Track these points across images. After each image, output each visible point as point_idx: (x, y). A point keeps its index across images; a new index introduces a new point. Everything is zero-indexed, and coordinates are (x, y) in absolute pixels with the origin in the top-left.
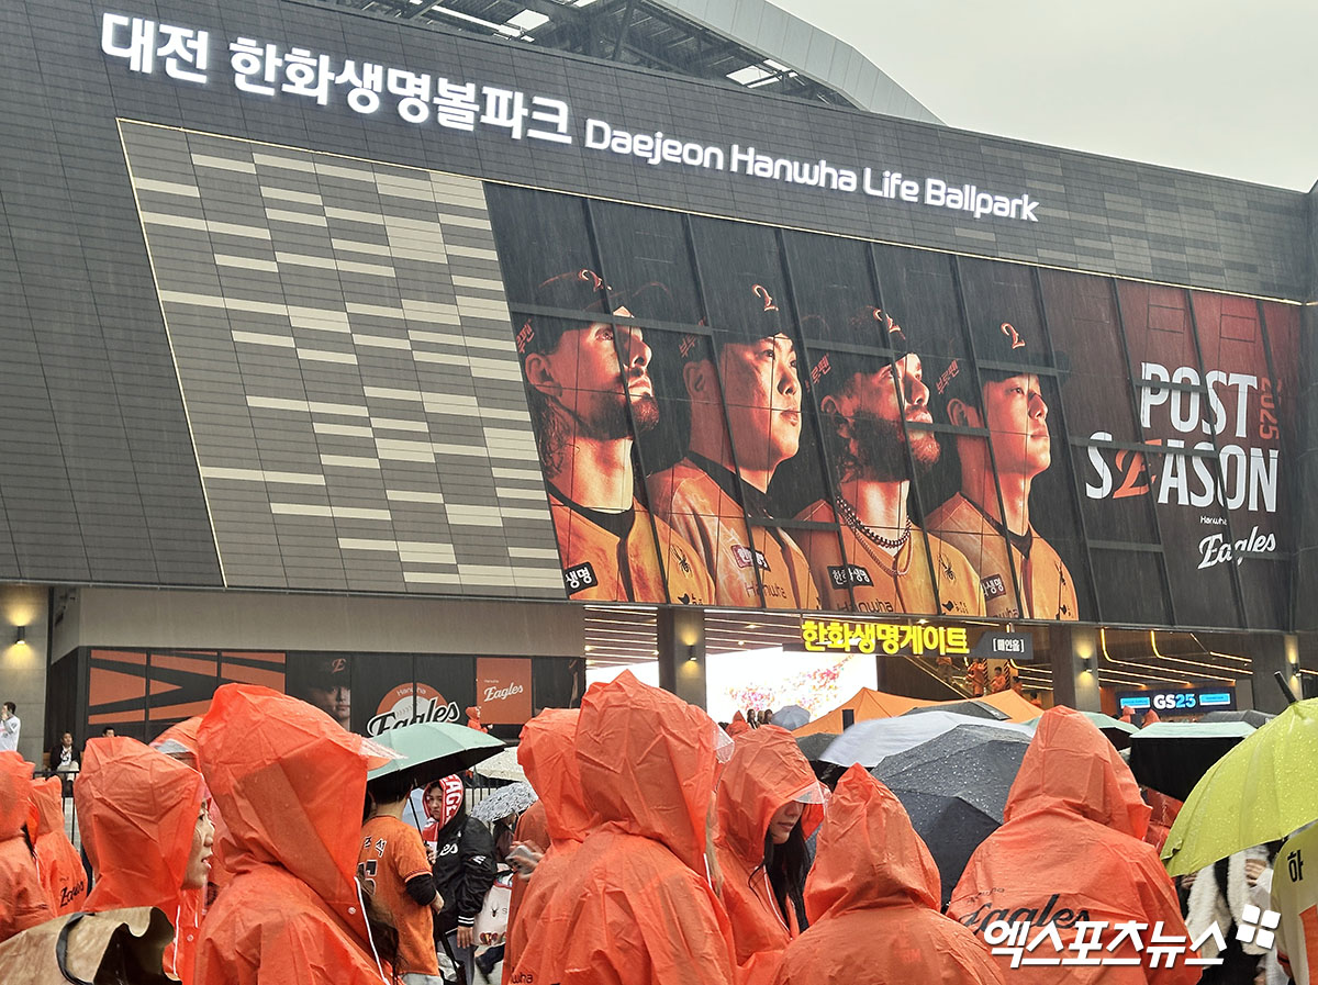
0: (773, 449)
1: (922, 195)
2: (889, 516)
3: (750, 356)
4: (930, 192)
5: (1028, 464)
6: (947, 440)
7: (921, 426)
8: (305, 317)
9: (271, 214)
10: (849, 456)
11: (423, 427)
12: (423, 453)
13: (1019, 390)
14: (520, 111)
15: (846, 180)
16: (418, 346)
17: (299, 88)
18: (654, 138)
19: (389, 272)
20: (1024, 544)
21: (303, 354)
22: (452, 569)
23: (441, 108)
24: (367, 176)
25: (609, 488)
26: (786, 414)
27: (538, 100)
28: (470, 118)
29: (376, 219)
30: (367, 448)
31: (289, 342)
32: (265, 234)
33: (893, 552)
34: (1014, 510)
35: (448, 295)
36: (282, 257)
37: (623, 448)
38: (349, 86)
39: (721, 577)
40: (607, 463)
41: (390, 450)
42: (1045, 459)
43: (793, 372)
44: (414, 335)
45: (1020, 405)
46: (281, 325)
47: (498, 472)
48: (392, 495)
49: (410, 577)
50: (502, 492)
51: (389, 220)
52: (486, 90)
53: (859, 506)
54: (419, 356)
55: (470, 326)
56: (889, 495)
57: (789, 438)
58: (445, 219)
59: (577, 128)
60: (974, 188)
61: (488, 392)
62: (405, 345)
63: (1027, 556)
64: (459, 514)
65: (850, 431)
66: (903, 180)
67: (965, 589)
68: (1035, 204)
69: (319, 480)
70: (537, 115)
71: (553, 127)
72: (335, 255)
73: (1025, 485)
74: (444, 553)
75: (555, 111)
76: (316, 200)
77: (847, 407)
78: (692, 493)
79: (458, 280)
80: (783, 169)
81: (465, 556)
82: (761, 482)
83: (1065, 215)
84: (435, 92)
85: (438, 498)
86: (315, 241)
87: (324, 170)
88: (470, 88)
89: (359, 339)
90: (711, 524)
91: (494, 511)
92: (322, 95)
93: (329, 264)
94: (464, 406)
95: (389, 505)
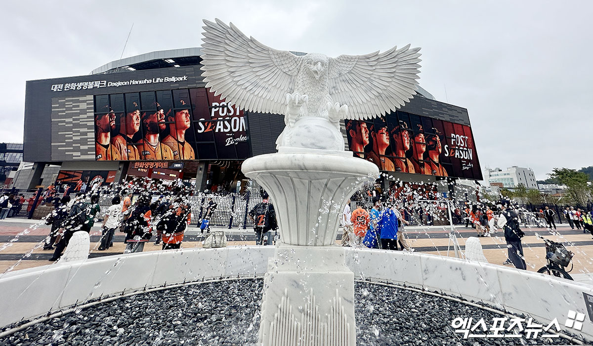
0: (134, 130)
1: (164, 81)
2: (155, 141)
3: (132, 115)
4: (165, 79)
5: (185, 127)
6: (168, 125)
7: (163, 123)
8: (67, 120)
9: (66, 106)
10: (148, 130)
12: (78, 138)
13: (184, 113)
14: (99, 83)
15: (149, 81)
17: (72, 88)
20: (183, 144)
22: (80, 156)
23: (88, 86)
25: (106, 140)
26: (137, 124)
27: (102, 81)
28: (92, 86)
29: (78, 104)
30: (71, 138)
33: (155, 148)
34: (181, 137)
36: (66, 112)
37: (109, 134)
38: (78, 86)
39: (122, 155)
40: (106, 136)
41: (75, 138)
42: (189, 126)
43: (139, 116)
45: (184, 115)
46: (64, 122)
47: (88, 140)
48: (74, 145)
49: (74, 158)
51: (80, 104)
52: (95, 82)
53: (149, 139)
55: (88, 117)
56: (155, 136)
57: (137, 128)
58: (87, 102)
59: (107, 84)
60: (174, 77)
61: (89, 127)
62: (79, 122)
63: (183, 146)
64: (82, 147)
65: (149, 126)
66: (160, 79)
67: (169, 153)
68: (186, 77)
69: (65, 144)
70: (101, 84)
71: (103, 85)
72: (73, 110)
73: (184, 132)
74: (79, 154)
75: (104, 82)
76: (72, 103)
77: (148, 121)
78: (120, 140)
79: (88, 111)
80: (139, 82)
81: (82, 154)
82: (131, 137)
84: (88, 84)
85: (79, 145)
86: (70, 109)
87: (73, 99)
88: (93, 82)
89: (73, 122)
90: (122, 145)
91: (87, 146)
92: (74, 89)
93: (71, 112)
94: (86, 130)
95: (73, 147)
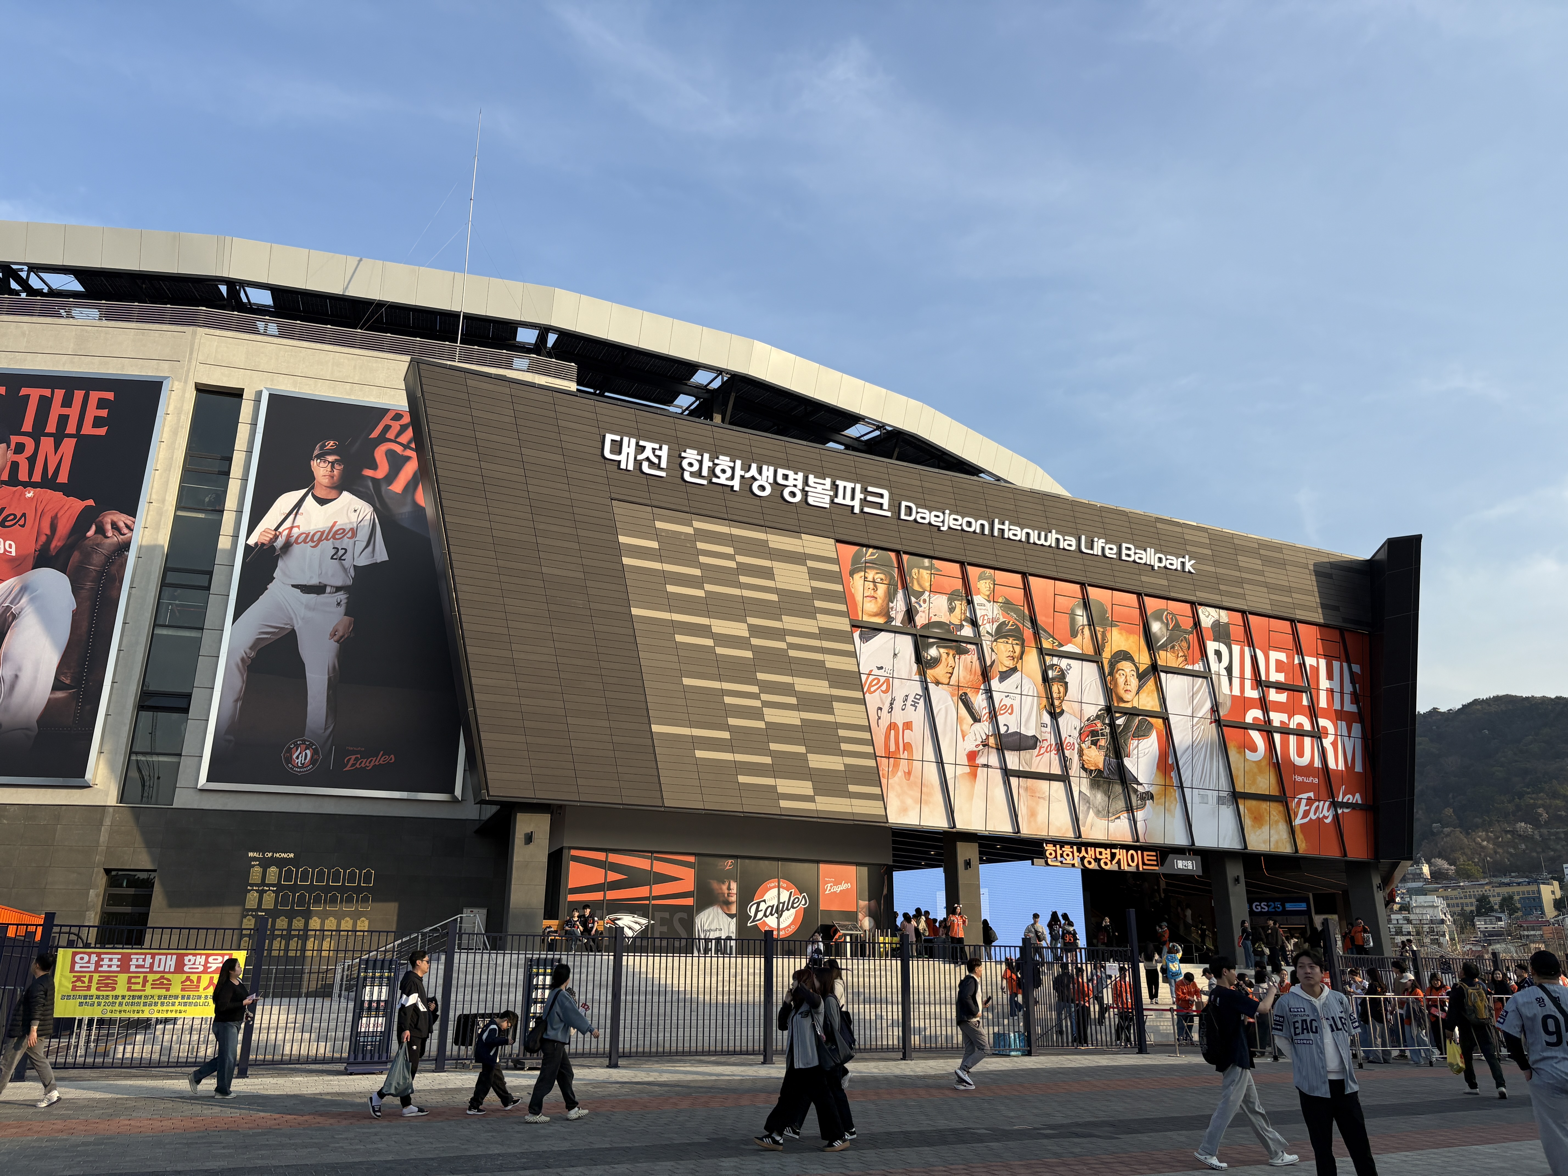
1: (1119, 553)
8: (720, 626)
9: (702, 559)
11: (793, 700)
12: (793, 718)
14: (859, 496)
15: (1069, 543)
16: (792, 646)
17: (722, 480)
18: (944, 513)
19: (774, 597)
21: (719, 650)
22: (810, 799)
23: (809, 494)
24: (761, 536)
27: (870, 489)
28: (827, 499)
29: (766, 563)
30: (757, 714)
31: (709, 642)
32: (697, 572)
35: (812, 613)
36: (708, 587)
38: (754, 479)
41: (773, 716)
44: (789, 639)
46: (705, 631)
47: (842, 733)
48: (773, 746)
49: (784, 804)
50: (844, 747)
51: (776, 565)
52: (838, 482)
54: (792, 653)
55: (825, 634)
58: (810, 563)
59: (895, 507)
60: (1153, 550)
61: (836, 678)
62: (782, 645)
64: (817, 761)
66: (1106, 543)
68: (1193, 562)
69: (726, 735)
70: (870, 498)
71: (880, 506)
72: (741, 586)
74: (805, 787)
75: (882, 496)
76: (730, 550)
79: (818, 604)
80: (1028, 534)
81: (818, 791)
83: (1212, 569)
84: (806, 482)
85: (802, 749)
86: (728, 577)
87: (736, 531)
88: (828, 481)
89: (755, 641)
91: (839, 759)
92: (736, 484)
93: (736, 592)
94: (820, 687)
95: (771, 753)
